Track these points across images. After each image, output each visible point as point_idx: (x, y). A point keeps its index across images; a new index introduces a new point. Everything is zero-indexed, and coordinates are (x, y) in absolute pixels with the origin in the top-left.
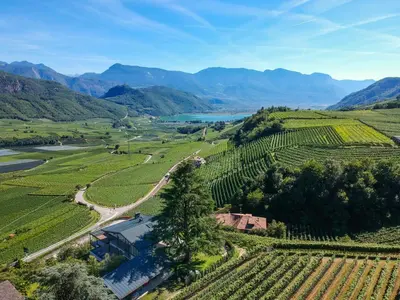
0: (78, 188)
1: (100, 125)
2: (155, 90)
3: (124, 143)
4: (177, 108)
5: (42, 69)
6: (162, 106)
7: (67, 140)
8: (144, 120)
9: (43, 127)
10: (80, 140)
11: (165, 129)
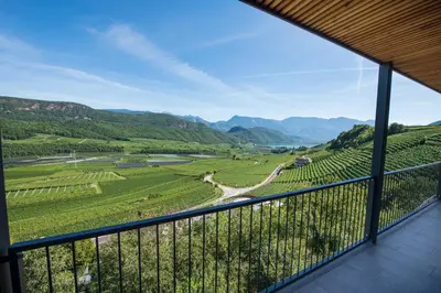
0: (208, 173)
1: (224, 146)
2: (257, 129)
3: (238, 156)
4: (270, 140)
5: (198, 119)
6: (260, 138)
7: (205, 152)
8: (250, 146)
9: (194, 146)
10: (213, 153)
11: (262, 151)
